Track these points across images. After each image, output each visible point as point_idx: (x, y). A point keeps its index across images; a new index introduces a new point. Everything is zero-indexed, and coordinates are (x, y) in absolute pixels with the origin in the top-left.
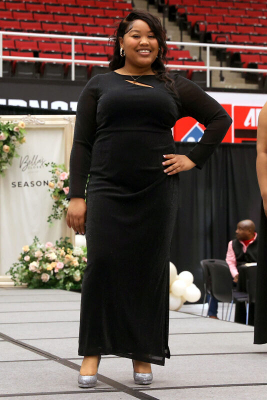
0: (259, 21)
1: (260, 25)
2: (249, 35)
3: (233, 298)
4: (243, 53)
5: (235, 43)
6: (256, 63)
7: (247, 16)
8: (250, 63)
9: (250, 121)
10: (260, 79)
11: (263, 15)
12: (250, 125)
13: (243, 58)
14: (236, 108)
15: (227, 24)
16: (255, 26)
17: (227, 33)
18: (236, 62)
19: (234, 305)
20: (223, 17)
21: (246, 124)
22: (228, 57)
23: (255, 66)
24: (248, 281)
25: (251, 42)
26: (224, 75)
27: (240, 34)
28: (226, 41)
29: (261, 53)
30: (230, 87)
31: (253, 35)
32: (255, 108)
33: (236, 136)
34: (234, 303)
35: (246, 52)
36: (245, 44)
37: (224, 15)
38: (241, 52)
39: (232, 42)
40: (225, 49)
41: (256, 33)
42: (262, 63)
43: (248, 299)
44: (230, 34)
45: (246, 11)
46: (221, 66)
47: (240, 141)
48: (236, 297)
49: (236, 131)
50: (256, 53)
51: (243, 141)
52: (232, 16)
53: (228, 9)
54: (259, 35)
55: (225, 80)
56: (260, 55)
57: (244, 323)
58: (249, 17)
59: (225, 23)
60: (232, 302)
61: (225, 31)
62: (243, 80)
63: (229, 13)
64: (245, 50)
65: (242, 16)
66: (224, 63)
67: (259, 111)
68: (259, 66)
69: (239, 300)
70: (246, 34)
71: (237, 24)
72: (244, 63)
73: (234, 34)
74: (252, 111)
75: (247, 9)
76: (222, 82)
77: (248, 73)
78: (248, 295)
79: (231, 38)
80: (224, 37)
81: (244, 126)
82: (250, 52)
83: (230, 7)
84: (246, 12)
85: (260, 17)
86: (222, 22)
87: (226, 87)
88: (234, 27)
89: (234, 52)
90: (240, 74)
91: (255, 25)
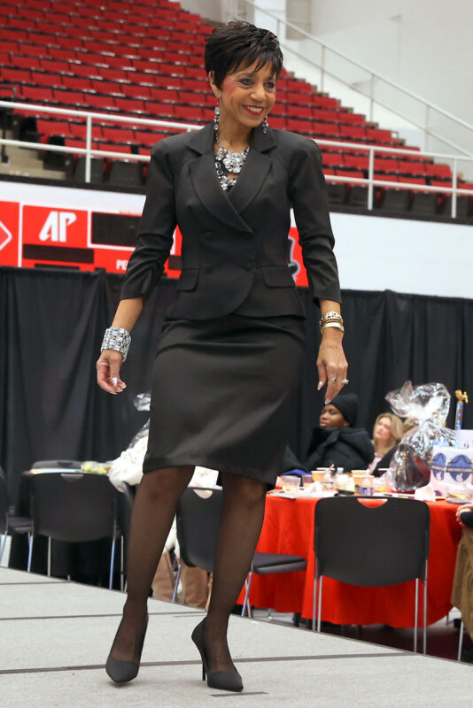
0: (69, 67)
1: (71, 74)
2: (53, 89)
3: (7, 527)
4: (41, 119)
5: (27, 101)
6: (63, 136)
7: (50, 58)
8: (52, 135)
9: (50, 232)
10: (68, 163)
11: (77, 58)
12: (50, 238)
13: (41, 126)
14: (26, 208)
15: (16, 68)
16: (62, 75)
17: (16, 83)
18: (28, 132)
19: (9, 539)
20: (10, 56)
21: (43, 236)
22: (15, 123)
23: (60, 142)
24: (32, 498)
25: (56, 101)
26: (8, 153)
27: (37, 86)
28: (13, 97)
29: (71, 120)
30: (18, 173)
31: (58, 89)
32: (59, 210)
33: (24, 256)
34: (8, 534)
35: (47, 117)
36: (44, 104)
37: (12, 53)
38: (38, 116)
39: (23, 98)
40: (12, 109)
41: (64, 87)
42: (72, 136)
43: (32, 528)
44: (21, 84)
45: (48, 48)
46: (4, 137)
47: (31, 264)
48: (12, 525)
49: (25, 246)
50: (64, 119)
51: (37, 265)
52: (25, 56)
53: (18, 44)
54: (69, 90)
55: (9, 161)
56: (70, 122)
57: (24, 568)
58: (53, 60)
59: (12, 65)
60: (6, 532)
61: (12, 80)
62: (41, 163)
63: (19, 49)
64: (45, 113)
65: (41, 57)
66: (8, 133)
67: (64, 216)
68: (67, 141)
69: (17, 529)
70: (47, 87)
71: (33, 69)
72: (43, 135)
73: (27, 85)
74: (53, 216)
75: (50, 45)
76: (4, 165)
77: (49, 153)
78: (32, 523)
79: (21, 92)
80: (11, 89)
81: (39, 240)
82: (52, 118)
83: (21, 41)
84: (48, 51)
85: (71, 61)
86: (8, 64)
87: (11, 172)
88: (27, 73)
89: (27, 116)
90: (35, 153)
91: (63, 73)
